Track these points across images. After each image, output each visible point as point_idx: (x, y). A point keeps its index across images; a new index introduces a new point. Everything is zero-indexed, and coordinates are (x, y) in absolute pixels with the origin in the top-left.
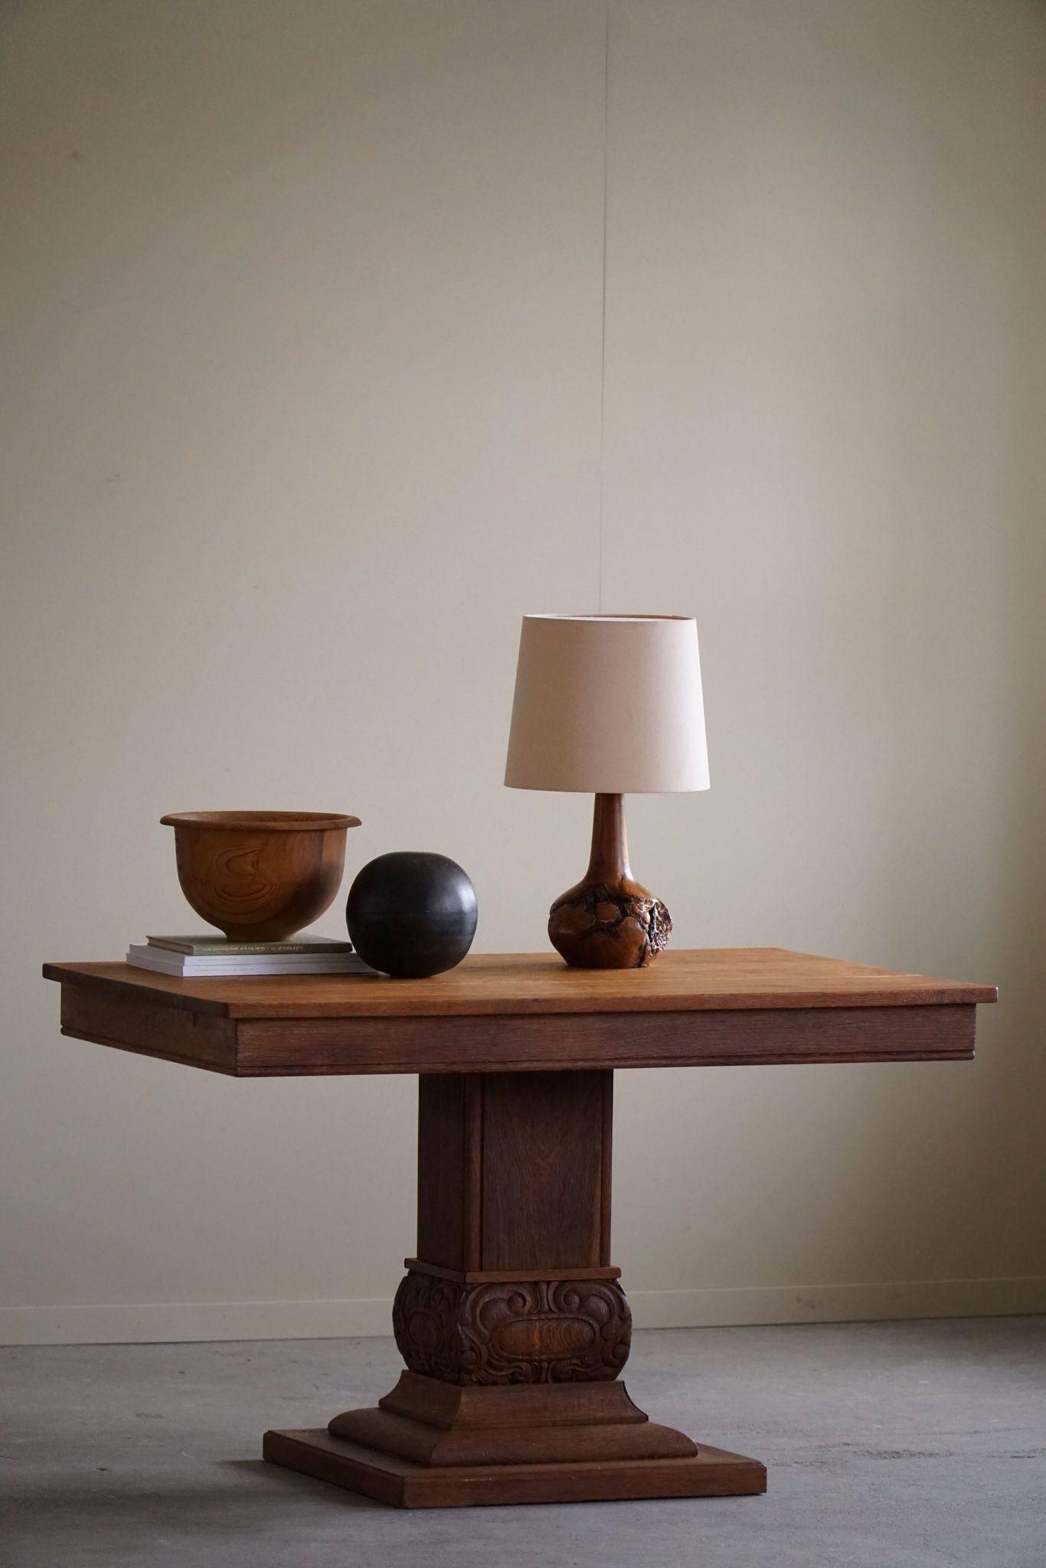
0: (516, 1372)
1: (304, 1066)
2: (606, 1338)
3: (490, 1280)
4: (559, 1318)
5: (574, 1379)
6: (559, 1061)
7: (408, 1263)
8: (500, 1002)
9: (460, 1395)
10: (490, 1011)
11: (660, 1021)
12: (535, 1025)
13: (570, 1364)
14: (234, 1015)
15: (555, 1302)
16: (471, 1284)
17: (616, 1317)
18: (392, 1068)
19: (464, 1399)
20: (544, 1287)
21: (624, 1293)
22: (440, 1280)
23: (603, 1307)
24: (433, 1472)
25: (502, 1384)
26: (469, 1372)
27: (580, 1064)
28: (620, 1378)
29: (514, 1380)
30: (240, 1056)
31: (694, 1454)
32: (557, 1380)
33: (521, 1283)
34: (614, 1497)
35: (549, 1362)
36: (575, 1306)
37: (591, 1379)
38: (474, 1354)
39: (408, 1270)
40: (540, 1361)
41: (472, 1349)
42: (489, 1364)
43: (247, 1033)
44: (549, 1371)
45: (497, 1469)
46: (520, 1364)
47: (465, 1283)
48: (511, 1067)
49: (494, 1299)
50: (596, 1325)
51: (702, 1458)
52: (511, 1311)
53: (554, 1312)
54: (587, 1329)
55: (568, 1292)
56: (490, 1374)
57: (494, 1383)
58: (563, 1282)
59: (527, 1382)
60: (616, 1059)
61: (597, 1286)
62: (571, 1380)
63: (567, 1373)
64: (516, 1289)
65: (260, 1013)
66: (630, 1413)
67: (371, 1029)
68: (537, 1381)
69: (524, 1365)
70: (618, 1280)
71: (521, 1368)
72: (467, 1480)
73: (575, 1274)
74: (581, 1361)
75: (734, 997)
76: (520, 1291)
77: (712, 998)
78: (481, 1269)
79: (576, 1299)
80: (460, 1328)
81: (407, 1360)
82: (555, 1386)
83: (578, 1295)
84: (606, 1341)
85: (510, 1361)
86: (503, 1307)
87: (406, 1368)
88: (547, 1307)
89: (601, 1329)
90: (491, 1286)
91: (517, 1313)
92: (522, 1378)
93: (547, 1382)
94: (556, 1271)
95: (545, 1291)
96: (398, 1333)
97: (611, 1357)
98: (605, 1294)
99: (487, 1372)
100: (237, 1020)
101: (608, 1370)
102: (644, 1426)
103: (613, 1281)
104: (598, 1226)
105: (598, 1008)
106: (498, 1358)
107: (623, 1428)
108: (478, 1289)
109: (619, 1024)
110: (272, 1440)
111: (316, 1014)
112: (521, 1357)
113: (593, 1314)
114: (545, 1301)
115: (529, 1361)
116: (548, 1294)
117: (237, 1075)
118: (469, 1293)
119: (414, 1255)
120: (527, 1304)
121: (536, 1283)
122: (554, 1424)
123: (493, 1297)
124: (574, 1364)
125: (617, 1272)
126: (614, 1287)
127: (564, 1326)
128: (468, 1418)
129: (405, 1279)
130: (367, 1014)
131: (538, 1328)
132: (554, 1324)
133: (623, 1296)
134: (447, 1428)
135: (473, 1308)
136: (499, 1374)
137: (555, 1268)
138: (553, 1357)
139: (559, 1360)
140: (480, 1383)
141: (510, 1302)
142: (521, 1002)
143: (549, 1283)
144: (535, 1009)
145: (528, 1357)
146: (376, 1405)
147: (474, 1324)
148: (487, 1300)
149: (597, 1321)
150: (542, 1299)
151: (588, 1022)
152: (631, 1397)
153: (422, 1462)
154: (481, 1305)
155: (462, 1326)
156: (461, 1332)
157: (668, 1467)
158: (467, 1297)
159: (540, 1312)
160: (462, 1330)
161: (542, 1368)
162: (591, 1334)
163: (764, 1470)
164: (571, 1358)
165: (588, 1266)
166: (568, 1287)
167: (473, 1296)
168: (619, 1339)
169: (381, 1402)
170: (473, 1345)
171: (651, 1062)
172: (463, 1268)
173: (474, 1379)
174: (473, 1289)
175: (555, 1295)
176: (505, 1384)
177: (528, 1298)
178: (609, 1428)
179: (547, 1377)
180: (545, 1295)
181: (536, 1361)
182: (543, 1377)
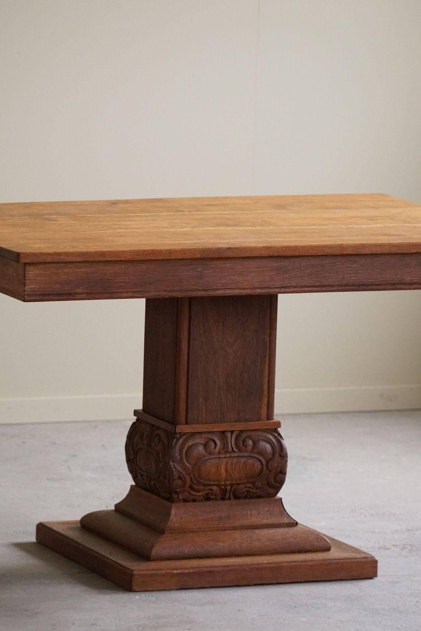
0: (209, 493)
1: (70, 294)
2: (270, 469)
3: (192, 431)
4: (239, 456)
5: (248, 497)
6: (244, 289)
7: (136, 413)
8: (204, 250)
9: (171, 508)
10: (198, 256)
11: (312, 261)
12: (228, 264)
13: (246, 487)
14: (23, 261)
15: (236, 444)
16: (180, 433)
17: (277, 455)
18: (130, 294)
19: (173, 511)
20: (229, 435)
21: (282, 438)
22: (158, 428)
23: (268, 447)
24: (153, 565)
25: (200, 501)
26: (177, 493)
27: (258, 291)
28: (279, 495)
29: (207, 498)
30: (27, 288)
31: (328, 549)
32: (236, 497)
33: (214, 432)
34: (275, 582)
35: (232, 486)
36: (250, 448)
37: (259, 497)
38: (180, 481)
39: (136, 418)
40: (225, 485)
41: (180, 478)
42: (191, 487)
43: (32, 272)
44: (231, 493)
45: (195, 563)
46: (212, 487)
47: (175, 433)
48: (211, 293)
49: (195, 444)
50: (263, 460)
51: (334, 554)
52: (206, 452)
53: (236, 452)
54: (258, 464)
55: (245, 438)
56: (192, 495)
57: (194, 501)
58: (241, 431)
59: (216, 499)
60: (282, 287)
61: (265, 434)
62: (246, 497)
63: (244, 493)
64: (209, 436)
65: (40, 260)
66: (286, 521)
67: (117, 268)
68: (223, 499)
69: (215, 488)
70: (279, 429)
71: (212, 490)
72: (176, 572)
73: (251, 425)
74: (253, 485)
75: (363, 246)
76: (213, 438)
77: (349, 246)
78: (187, 423)
79: (250, 442)
80: (171, 463)
81: (135, 478)
82: (234, 502)
83: (252, 440)
84: (270, 471)
85: (204, 485)
86: (201, 448)
87: (134, 483)
88: (230, 448)
89: (267, 463)
90: (193, 434)
91: (210, 453)
92: (213, 497)
93: (230, 499)
94: (237, 423)
95: (229, 438)
96: (129, 461)
97: (273, 481)
98: (270, 439)
99: (189, 493)
100: (25, 264)
101: (271, 491)
102: (295, 529)
103: (276, 430)
104: (266, 393)
105: (271, 254)
106: (197, 484)
107: (280, 531)
108: (184, 437)
109: (286, 263)
110: (41, 528)
111: (79, 259)
112: (212, 483)
113: (262, 453)
114: (230, 444)
115: (218, 486)
116: (231, 440)
117: (24, 301)
118: (178, 440)
119: (140, 407)
120: (217, 446)
121: (223, 432)
122: (235, 528)
123: (194, 442)
124: (248, 487)
125: (279, 424)
126: (276, 434)
127: (242, 461)
128: (177, 525)
129: (134, 423)
130: (114, 259)
131: (224, 463)
132: (235, 460)
133: (282, 440)
134: (162, 532)
135: (181, 450)
136: (198, 494)
137: (236, 422)
138: (234, 482)
139: (238, 484)
140: (185, 501)
141: (205, 446)
142: (219, 250)
143: (232, 432)
144: (229, 254)
145: (217, 483)
146: (113, 508)
147: (181, 461)
148: (190, 444)
149: (264, 458)
150: (227, 443)
151: (265, 262)
152: (286, 509)
153: (146, 557)
154: (186, 448)
155: (173, 462)
156: (172, 466)
157: (312, 561)
158: (176, 442)
159: (227, 452)
160: (174, 465)
161: (226, 489)
162: (259, 467)
163: (376, 562)
164: (247, 483)
165: (259, 419)
166: (244, 435)
167: (181, 441)
168: (279, 470)
169: (116, 506)
170: (181, 475)
171: (306, 289)
172: (174, 423)
173: (181, 498)
174: (181, 437)
175: (236, 439)
176: (202, 501)
177: (218, 443)
178: (272, 531)
179: (230, 496)
180: (230, 440)
181: (222, 485)
182: (227, 496)
